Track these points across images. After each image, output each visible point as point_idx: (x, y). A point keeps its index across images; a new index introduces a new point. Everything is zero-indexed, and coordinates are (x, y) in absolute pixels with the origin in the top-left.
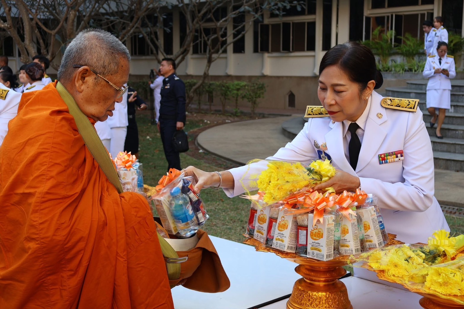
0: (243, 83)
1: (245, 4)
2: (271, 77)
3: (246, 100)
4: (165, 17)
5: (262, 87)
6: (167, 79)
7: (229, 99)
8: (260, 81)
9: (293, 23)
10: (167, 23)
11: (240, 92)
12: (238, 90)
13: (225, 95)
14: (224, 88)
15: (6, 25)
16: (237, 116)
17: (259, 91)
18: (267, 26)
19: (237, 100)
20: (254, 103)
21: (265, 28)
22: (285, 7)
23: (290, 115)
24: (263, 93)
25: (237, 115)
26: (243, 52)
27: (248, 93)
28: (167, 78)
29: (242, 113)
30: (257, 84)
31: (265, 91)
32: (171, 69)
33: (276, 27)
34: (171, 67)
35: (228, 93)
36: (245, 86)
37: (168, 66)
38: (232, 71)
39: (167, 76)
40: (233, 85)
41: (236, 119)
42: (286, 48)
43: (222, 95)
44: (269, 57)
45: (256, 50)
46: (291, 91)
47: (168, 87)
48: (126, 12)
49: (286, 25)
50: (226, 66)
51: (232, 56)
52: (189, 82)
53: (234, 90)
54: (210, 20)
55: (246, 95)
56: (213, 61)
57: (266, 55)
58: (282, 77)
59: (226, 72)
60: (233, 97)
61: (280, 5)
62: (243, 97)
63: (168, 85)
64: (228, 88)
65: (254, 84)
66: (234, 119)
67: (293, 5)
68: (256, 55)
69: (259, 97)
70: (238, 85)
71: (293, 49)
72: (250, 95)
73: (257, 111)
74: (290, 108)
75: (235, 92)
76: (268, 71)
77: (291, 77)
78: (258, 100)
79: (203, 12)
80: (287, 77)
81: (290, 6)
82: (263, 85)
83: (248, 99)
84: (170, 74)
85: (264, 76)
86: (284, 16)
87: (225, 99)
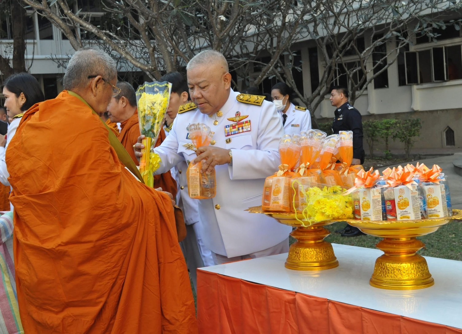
0: (394, 121)
1: (391, 29)
2: (422, 112)
3: (398, 140)
4: (295, 55)
5: (416, 124)
6: (339, 110)
7: (377, 140)
8: (414, 117)
9: (445, 48)
10: (297, 61)
11: (391, 131)
12: (387, 129)
13: (373, 136)
14: (370, 128)
15: (150, 67)
16: (388, 159)
17: (414, 128)
18: (414, 54)
19: (387, 141)
20: (408, 142)
21: (412, 57)
22: (440, 27)
23: (452, 154)
24: (417, 130)
25: (388, 157)
26: (386, 86)
27: (400, 132)
28: (340, 108)
29: (392, 155)
30: (410, 120)
31: (421, 128)
32: (342, 98)
33: (425, 54)
34: (342, 96)
35: (376, 132)
36: (396, 123)
37: (339, 95)
38: (374, 109)
39: (339, 106)
40: (381, 124)
41: (388, 162)
42: (440, 77)
43: (369, 136)
44: (418, 89)
45: (402, 83)
46: (448, 127)
47: (341, 119)
48: (252, 53)
49: (438, 51)
50: (368, 104)
51: (373, 92)
52: (328, 125)
53: (383, 129)
54: (349, 53)
55: (398, 134)
56: (356, 99)
57: (415, 87)
58: (437, 111)
59: (368, 110)
60: (383, 137)
61: (435, 25)
62: (394, 137)
63: (341, 116)
64: (375, 127)
65: (406, 121)
66: (386, 162)
67: (449, 24)
68: (403, 88)
69: (414, 135)
70: (387, 123)
71: (447, 78)
72: (403, 134)
73: (412, 152)
74: (449, 146)
75: (385, 131)
76: (418, 106)
77: (447, 110)
78: (412, 138)
79: (342, 43)
80: (442, 111)
81: (446, 26)
82: (417, 120)
83: (400, 138)
84: (342, 103)
85: (414, 112)
86: (439, 39)
87: (373, 140)
